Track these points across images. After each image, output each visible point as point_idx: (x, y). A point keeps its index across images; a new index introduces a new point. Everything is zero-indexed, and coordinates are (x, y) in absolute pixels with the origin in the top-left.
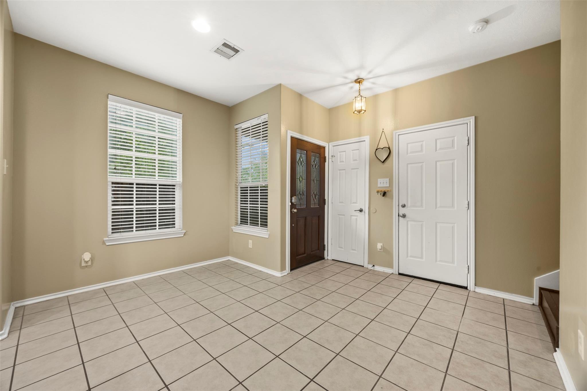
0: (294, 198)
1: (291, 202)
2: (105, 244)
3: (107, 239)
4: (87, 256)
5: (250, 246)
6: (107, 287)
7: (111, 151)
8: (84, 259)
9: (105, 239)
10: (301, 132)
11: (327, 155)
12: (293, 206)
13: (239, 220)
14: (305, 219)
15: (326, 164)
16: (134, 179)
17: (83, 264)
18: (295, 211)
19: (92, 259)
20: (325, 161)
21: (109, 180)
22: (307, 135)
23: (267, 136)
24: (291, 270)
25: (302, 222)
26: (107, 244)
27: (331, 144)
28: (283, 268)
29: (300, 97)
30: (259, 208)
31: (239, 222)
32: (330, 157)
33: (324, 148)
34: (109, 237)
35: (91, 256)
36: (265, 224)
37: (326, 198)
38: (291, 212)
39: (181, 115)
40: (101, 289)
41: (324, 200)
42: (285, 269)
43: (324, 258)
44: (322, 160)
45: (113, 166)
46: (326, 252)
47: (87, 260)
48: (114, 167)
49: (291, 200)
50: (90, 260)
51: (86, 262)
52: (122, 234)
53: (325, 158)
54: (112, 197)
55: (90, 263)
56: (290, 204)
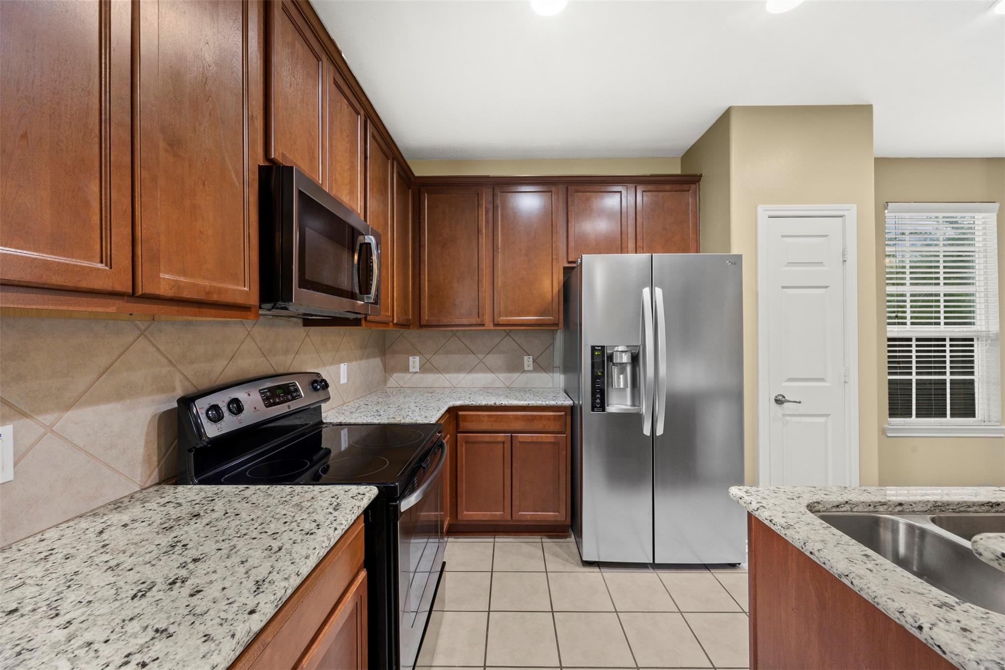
2: (886, 435)
3: (888, 426)
9: (885, 426)
16: (911, 330)
26: (889, 435)
54: (888, 361)
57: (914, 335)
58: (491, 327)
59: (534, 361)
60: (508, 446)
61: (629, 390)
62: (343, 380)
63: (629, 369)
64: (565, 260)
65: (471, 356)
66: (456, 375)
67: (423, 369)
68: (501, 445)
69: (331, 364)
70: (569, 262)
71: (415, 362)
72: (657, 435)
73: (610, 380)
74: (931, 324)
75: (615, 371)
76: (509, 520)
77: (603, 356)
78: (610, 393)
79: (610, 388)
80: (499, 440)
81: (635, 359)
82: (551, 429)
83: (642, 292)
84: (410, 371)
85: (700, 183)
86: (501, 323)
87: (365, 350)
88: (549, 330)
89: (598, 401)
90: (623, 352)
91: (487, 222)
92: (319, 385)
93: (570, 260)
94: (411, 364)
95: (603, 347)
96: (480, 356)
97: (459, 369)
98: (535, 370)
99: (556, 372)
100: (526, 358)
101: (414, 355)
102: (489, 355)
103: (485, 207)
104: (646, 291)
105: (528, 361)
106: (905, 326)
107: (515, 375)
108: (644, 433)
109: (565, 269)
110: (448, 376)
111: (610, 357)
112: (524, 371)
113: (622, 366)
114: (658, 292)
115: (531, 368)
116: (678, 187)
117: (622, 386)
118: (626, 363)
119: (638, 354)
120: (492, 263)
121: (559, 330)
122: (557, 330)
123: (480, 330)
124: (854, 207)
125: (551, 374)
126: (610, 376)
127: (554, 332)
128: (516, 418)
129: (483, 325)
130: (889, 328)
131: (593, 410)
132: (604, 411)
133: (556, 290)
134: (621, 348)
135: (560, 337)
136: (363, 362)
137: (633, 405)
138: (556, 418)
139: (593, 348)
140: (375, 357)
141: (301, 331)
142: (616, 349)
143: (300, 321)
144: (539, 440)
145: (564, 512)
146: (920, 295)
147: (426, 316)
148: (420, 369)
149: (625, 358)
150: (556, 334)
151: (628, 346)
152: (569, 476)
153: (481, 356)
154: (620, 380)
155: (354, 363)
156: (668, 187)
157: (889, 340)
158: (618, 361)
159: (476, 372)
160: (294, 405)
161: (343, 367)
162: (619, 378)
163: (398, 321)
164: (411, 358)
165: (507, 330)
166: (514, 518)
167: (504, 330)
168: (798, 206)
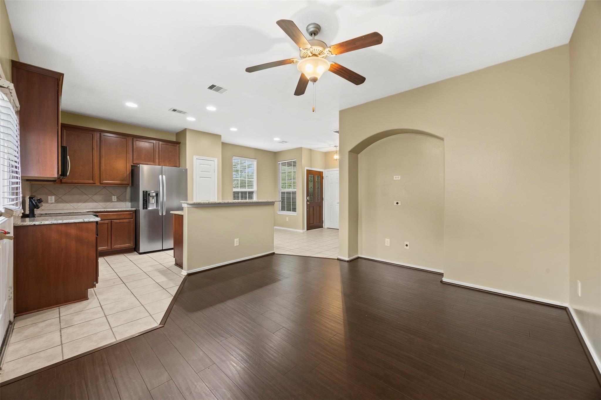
0: (308, 197)
1: (307, 199)
5: (287, 220)
10: (311, 167)
11: (324, 176)
12: (307, 201)
13: (281, 208)
14: (313, 207)
15: (324, 180)
18: (309, 203)
20: (323, 179)
22: (314, 168)
23: (296, 165)
24: (307, 230)
25: (311, 209)
27: (326, 170)
28: (303, 229)
29: (310, 150)
30: (291, 202)
31: (281, 209)
32: (326, 177)
33: (322, 172)
36: (294, 210)
37: (324, 197)
38: (307, 204)
39: (256, 160)
41: (323, 198)
42: (304, 229)
43: (323, 227)
44: (322, 178)
46: (324, 224)
49: (307, 198)
53: (323, 177)
56: (306, 200)
58: (99, 184)
59: (117, 198)
60: (110, 224)
61: (155, 204)
63: (155, 198)
64: (132, 163)
66: (76, 204)
67: (57, 201)
68: (107, 225)
70: (134, 164)
71: (52, 198)
72: (164, 215)
73: (149, 201)
74: (244, 188)
75: (151, 198)
76: (110, 249)
77: (147, 194)
78: (149, 205)
79: (149, 204)
80: (106, 222)
81: (157, 195)
82: (128, 217)
83: (159, 177)
84: (49, 202)
85: (181, 144)
86: (104, 183)
88: (124, 186)
89: (145, 206)
90: (153, 193)
91: (97, 145)
93: (134, 163)
94: (49, 199)
95: (147, 191)
96: (90, 196)
97: (79, 201)
98: (117, 201)
99: (128, 202)
100: (113, 197)
101: (51, 195)
102: (95, 196)
103: (96, 140)
104: (160, 176)
105: (114, 198)
107: (108, 203)
108: (160, 214)
109: (132, 166)
110: (72, 204)
111: (149, 194)
112: (112, 202)
113: (153, 197)
114: (164, 177)
115: (116, 200)
116: (173, 145)
117: (153, 202)
118: (154, 196)
119: (158, 193)
120: (99, 161)
121: (128, 187)
122: (128, 186)
123: (94, 186)
125: (125, 203)
126: (149, 200)
127: (126, 188)
128: (113, 215)
129: (95, 184)
130: (234, 189)
131: (143, 209)
132: (147, 209)
133: (128, 173)
134: (152, 192)
135: (129, 190)
137: (157, 207)
138: (129, 214)
139: (143, 192)
142: (151, 192)
144: (123, 221)
145: (132, 244)
146: (242, 181)
148: (55, 201)
149: (154, 194)
150: (127, 188)
151: (155, 191)
152: (134, 235)
154: (153, 201)
156: (170, 144)
157: (234, 192)
158: (152, 195)
159: (88, 202)
162: (152, 200)
164: (49, 197)
165: (104, 186)
166: (112, 248)
167: (102, 186)
168: (204, 157)
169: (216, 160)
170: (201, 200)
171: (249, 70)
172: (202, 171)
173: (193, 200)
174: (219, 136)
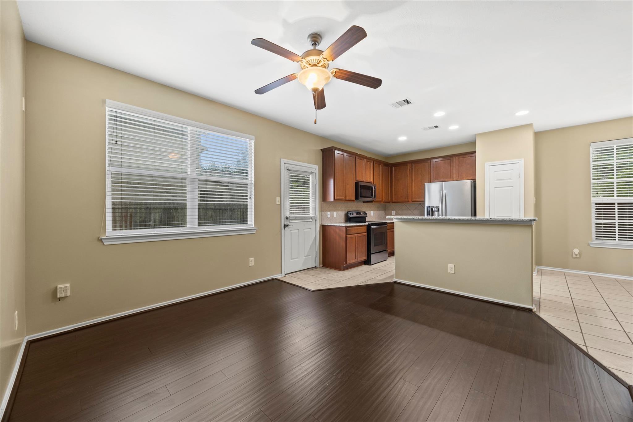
2: (590, 246)
3: (591, 242)
4: (576, 251)
6: (591, 275)
7: (592, 181)
8: (574, 252)
9: (590, 242)
16: (616, 199)
17: (574, 256)
19: (580, 254)
21: (592, 202)
26: (591, 246)
34: (593, 241)
35: (580, 251)
40: (587, 275)
45: (595, 191)
47: (577, 253)
48: (596, 193)
50: (579, 254)
51: (576, 255)
52: (604, 241)
54: (596, 214)
55: (578, 256)
57: (616, 202)
58: (411, 202)
62: (372, 215)
65: (409, 211)
69: (369, 211)
71: (394, 212)
74: (627, 196)
77: (430, 209)
81: (439, 210)
86: (413, 201)
87: (378, 209)
91: (410, 173)
92: (365, 213)
94: (393, 213)
95: (430, 207)
101: (393, 210)
102: (414, 211)
103: (409, 169)
106: (613, 197)
111: (432, 209)
114: (445, 192)
118: (436, 211)
119: (439, 208)
120: (411, 185)
124: (523, 160)
129: (409, 202)
136: (378, 212)
139: (428, 207)
140: (382, 211)
141: (363, 204)
142: (433, 207)
143: (362, 202)
146: (623, 182)
147: (394, 200)
148: (395, 214)
149: (436, 209)
151: (436, 206)
153: (412, 211)
155: (375, 211)
156: (467, 156)
158: (434, 210)
160: (360, 216)
161: (372, 212)
163: (384, 201)
164: (393, 212)
168: (501, 161)
169: (522, 161)
170: (497, 216)
171: (375, 83)
172: (497, 180)
173: (484, 215)
174: (530, 125)
